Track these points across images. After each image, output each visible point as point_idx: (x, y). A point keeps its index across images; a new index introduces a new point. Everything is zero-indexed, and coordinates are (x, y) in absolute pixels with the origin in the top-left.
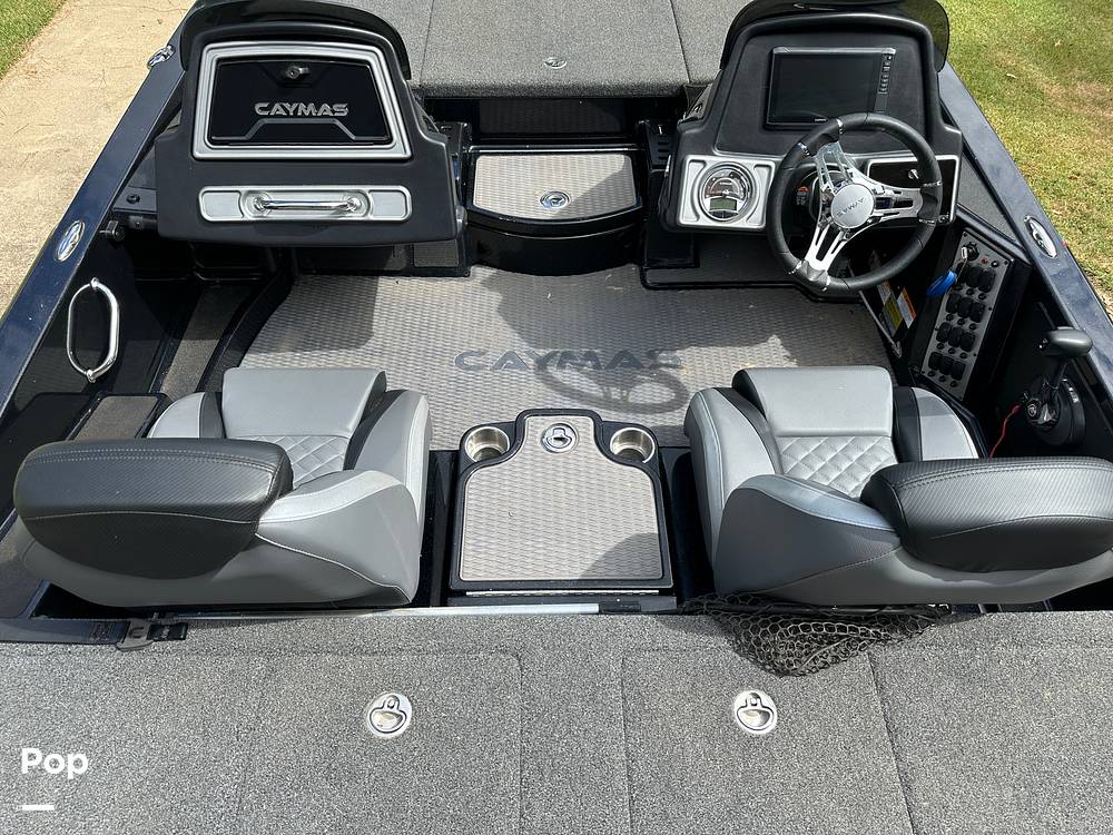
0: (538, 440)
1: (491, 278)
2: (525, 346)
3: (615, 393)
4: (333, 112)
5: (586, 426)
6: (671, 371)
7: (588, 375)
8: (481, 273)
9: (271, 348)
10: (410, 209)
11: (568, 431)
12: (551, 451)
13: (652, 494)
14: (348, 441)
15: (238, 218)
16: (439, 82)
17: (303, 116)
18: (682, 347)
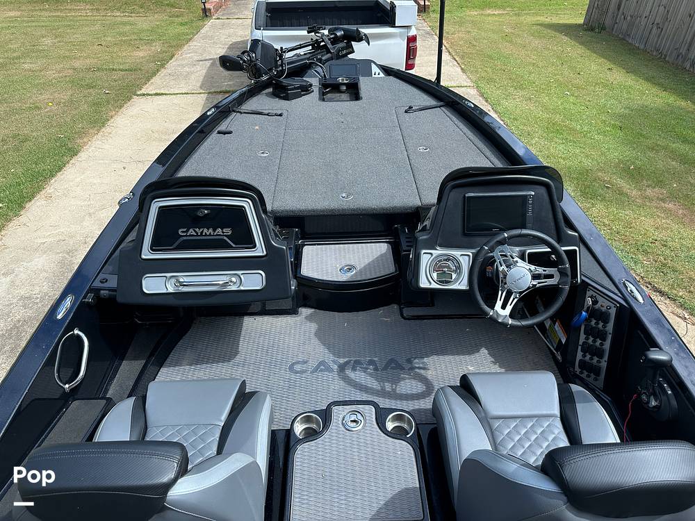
0: (340, 422)
1: (311, 314)
2: (332, 357)
3: (388, 387)
4: (223, 232)
5: (370, 411)
6: (422, 372)
7: (371, 375)
8: (305, 312)
9: (177, 363)
10: (264, 283)
11: (360, 417)
12: (349, 430)
13: (414, 459)
14: (221, 428)
15: (165, 291)
16: (282, 209)
17: (206, 235)
18: (428, 356)
